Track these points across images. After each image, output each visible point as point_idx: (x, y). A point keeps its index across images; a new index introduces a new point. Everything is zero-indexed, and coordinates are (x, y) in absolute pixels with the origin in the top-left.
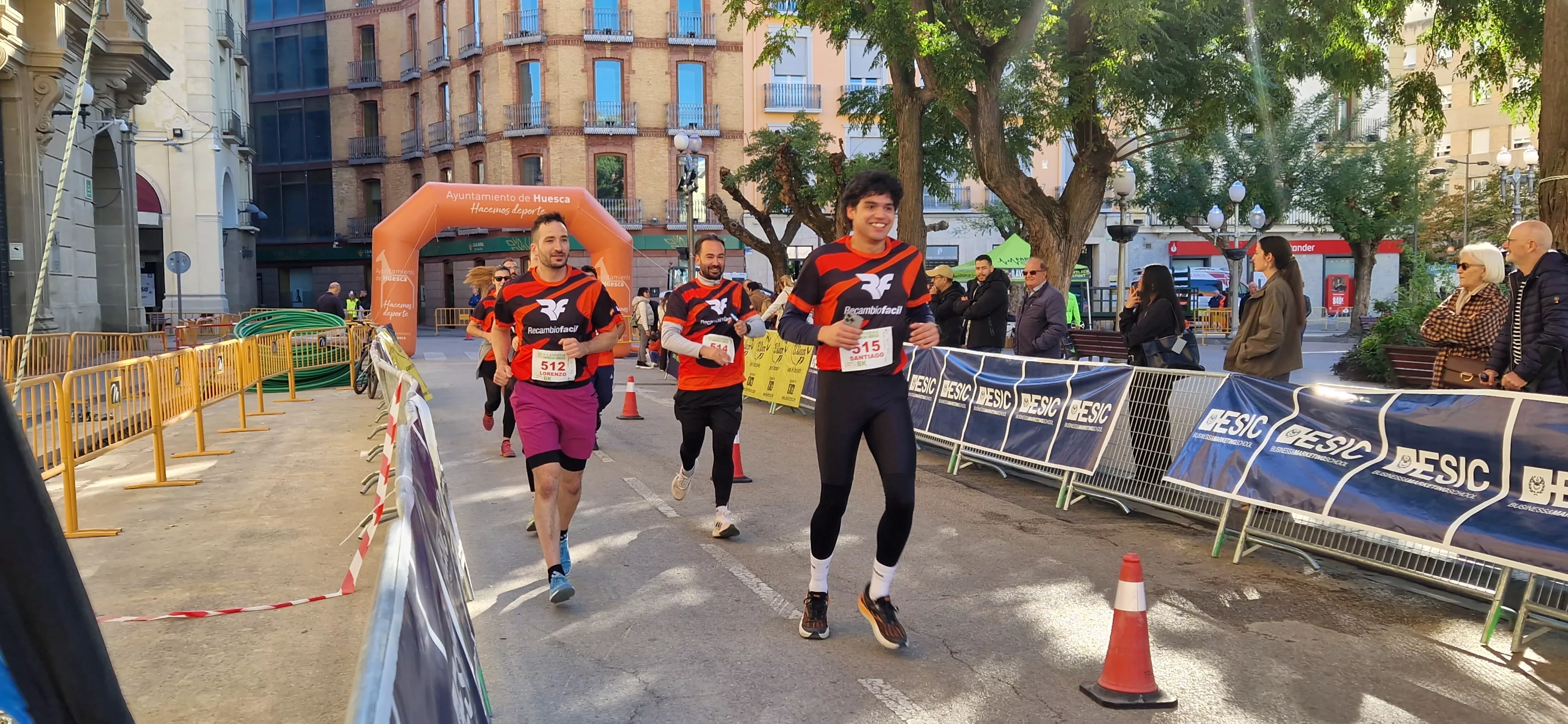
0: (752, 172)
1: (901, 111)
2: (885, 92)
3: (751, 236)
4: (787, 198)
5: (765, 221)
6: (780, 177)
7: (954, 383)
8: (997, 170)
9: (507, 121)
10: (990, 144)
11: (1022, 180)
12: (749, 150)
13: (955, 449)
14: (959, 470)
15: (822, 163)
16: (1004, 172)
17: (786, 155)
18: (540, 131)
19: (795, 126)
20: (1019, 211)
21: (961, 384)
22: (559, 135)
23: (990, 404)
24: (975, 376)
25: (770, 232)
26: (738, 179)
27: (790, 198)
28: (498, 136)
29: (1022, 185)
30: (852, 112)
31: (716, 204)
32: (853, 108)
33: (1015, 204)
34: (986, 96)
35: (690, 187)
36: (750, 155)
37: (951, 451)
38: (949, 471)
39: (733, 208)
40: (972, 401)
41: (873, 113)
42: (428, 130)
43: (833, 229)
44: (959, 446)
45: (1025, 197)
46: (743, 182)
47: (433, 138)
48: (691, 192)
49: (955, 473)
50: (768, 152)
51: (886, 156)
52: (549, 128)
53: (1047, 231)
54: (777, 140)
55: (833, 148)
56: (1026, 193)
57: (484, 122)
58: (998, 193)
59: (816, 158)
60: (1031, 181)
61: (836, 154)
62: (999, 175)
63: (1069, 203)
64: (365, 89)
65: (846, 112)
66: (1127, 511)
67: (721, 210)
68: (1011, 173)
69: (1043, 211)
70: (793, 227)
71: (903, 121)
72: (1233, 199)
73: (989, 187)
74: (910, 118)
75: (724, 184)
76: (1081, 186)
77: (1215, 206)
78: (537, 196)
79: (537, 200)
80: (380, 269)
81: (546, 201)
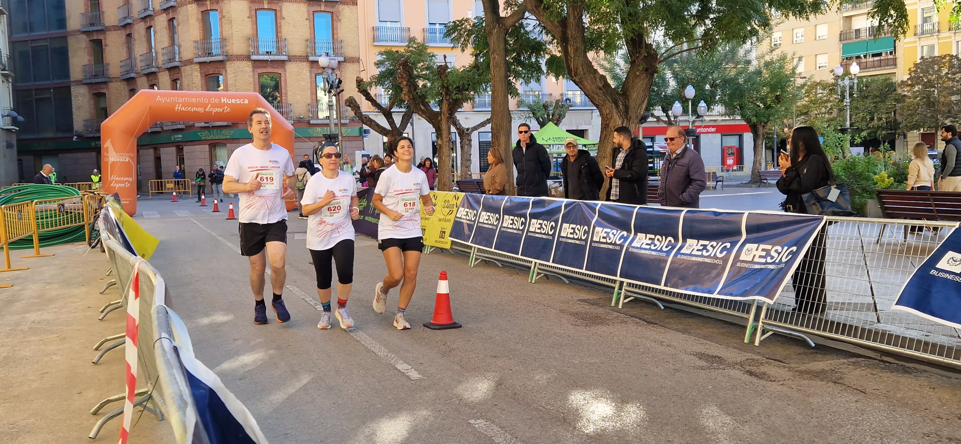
0: (380, 80)
1: (491, 34)
2: (476, 21)
3: (378, 125)
4: (407, 97)
5: (388, 115)
6: (402, 82)
7: (607, 230)
8: (580, 69)
9: (196, 52)
10: (576, 50)
11: (597, 77)
12: (377, 64)
13: (617, 286)
14: (624, 304)
15: (432, 72)
16: (585, 70)
17: (406, 67)
18: (220, 58)
19: (409, 48)
20: (595, 99)
22: (234, 60)
23: (648, 247)
25: (391, 122)
26: (370, 84)
27: (409, 97)
28: (190, 62)
29: (598, 80)
30: (453, 36)
31: (352, 103)
32: (454, 32)
33: (592, 94)
34: (574, 13)
35: (338, 90)
36: (377, 68)
37: (614, 288)
38: (613, 304)
39: (365, 106)
41: (469, 35)
42: (139, 58)
43: (440, 118)
44: (621, 283)
45: (600, 89)
46: (374, 87)
47: (143, 64)
48: (339, 93)
49: (620, 306)
50: (391, 66)
51: (476, 66)
52: (226, 56)
53: (615, 114)
54: (398, 57)
55: (439, 61)
56: (601, 85)
57: (180, 53)
58: (581, 86)
59: (427, 69)
60: (603, 78)
61: (441, 66)
62: (582, 72)
63: (628, 93)
64: (93, 31)
65: (449, 35)
66: (813, 345)
67: (356, 107)
68: (590, 72)
69: (612, 99)
70: (407, 119)
71: (493, 40)
72: (687, 97)
73: (574, 81)
74: (498, 38)
75: (359, 89)
76: (637, 80)
77: (677, 102)
78: (224, 99)
79: (224, 101)
80: (107, 152)
81: (230, 102)
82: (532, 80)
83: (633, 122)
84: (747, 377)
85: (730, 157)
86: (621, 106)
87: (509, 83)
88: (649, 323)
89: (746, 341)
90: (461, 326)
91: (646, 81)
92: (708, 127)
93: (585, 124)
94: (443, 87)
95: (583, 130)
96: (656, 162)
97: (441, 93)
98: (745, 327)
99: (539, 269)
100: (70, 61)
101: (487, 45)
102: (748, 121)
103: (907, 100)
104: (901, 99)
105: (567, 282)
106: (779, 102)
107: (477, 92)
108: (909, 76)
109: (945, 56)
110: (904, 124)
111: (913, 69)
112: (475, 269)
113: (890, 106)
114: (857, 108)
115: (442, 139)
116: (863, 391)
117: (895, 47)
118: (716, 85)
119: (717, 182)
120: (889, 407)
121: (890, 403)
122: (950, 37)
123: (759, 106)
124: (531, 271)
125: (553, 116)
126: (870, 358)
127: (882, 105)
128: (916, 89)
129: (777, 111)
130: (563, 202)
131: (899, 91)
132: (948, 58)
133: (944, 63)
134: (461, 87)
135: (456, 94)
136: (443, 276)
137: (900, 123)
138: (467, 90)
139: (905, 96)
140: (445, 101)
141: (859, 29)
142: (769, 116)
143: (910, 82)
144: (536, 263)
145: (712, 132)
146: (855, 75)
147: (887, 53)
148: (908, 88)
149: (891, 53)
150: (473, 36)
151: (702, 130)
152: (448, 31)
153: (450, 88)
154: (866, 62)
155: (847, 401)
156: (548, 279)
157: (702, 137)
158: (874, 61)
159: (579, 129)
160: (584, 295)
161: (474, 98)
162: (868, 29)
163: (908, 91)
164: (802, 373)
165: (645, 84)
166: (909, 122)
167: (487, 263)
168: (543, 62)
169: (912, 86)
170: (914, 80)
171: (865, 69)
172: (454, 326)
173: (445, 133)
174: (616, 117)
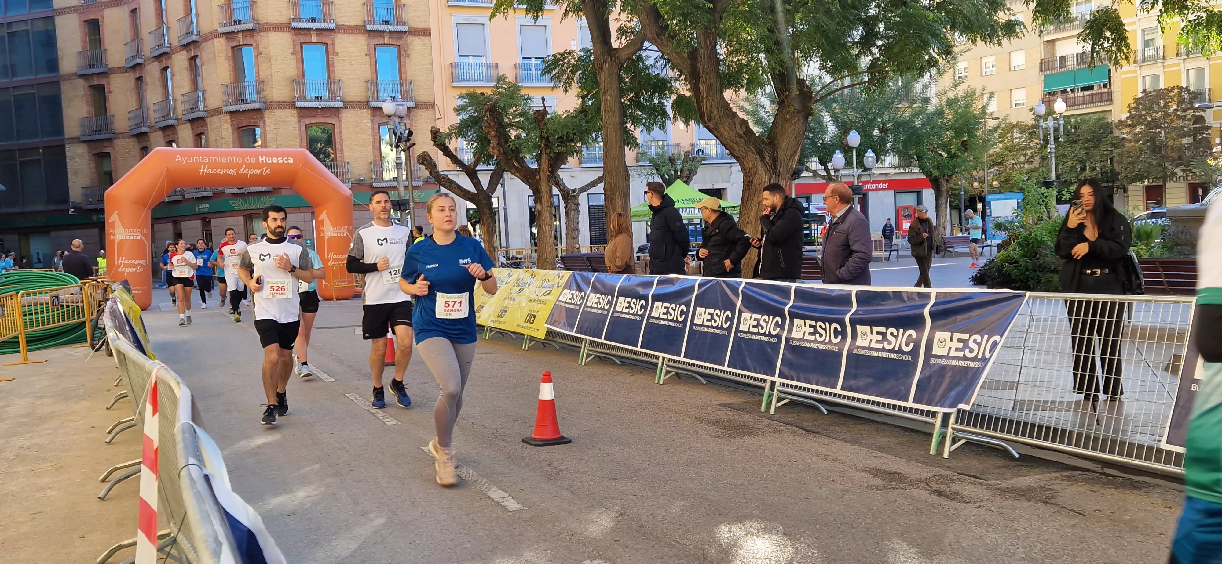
0: (461, 130)
1: (602, 69)
2: (582, 54)
3: (459, 187)
4: (496, 151)
5: (472, 174)
6: (489, 133)
7: (758, 316)
8: (715, 112)
9: (226, 98)
10: (710, 88)
11: (737, 122)
12: (458, 111)
13: (768, 386)
14: (776, 408)
15: (528, 119)
16: (722, 114)
17: (494, 113)
18: (256, 106)
19: (497, 89)
20: (735, 150)
21: (766, 317)
22: (274, 108)
23: (812, 338)
24: (787, 309)
25: (476, 183)
26: (449, 136)
27: (499, 151)
28: (218, 111)
29: (738, 125)
30: (554, 73)
31: (426, 160)
32: (554, 69)
33: (731, 144)
34: (706, 42)
35: (408, 144)
36: (458, 115)
37: (764, 388)
39: (443, 164)
40: (784, 335)
41: (573, 72)
42: (152, 108)
43: (538, 177)
44: (773, 383)
45: (741, 137)
46: (454, 139)
47: (158, 115)
48: (409, 148)
50: (474, 112)
51: (583, 111)
52: (264, 103)
53: (760, 168)
54: (483, 100)
55: (536, 105)
56: (741, 133)
57: (204, 100)
58: (716, 133)
59: (521, 115)
60: (744, 122)
61: (539, 111)
62: (717, 117)
63: (776, 141)
64: (93, 74)
65: (549, 72)
66: (1017, 456)
67: (431, 165)
68: (728, 115)
69: (756, 149)
70: (496, 178)
71: (604, 78)
72: (851, 145)
73: (708, 128)
74: (610, 75)
75: (435, 142)
76: (787, 125)
77: (838, 151)
78: (262, 157)
79: (262, 161)
80: (113, 228)
81: (270, 162)
82: (655, 127)
83: (783, 179)
84: (934, 498)
85: (906, 219)
86: (768, 159)
87: (626, 131)
88: (809, 431)
89: (932, 452)
90: (570, 442)
91: (799, 125)
92: (878, 182)
93: (723, 182)
94: (542, 137)
95: (720, 189)
96: (813, 228)
97: (540, 146)
98: (931, 435)
99: (668, 366)
100: (64, 113)
101: (596, 83)
102: (928, 174)
103: (1127, 145)
104: (1119, 143)
105: (705, 382)
106: (967, 149)
107: (585, 143)
108: (1128, 115)
109: (1173, 88)
110: (1123, 175)
111: (1133, 106)
112: (586, 367)
113: (1105, 152)
114: (1064, 155)
115: (541, 203)
116: (1081, 512)
117: (1110, 78)
118: (887, 130)
119: (891, 251)
120: (1115, 532)
121: (1115, 527)
122: (1179, 64)
123: (941, 155)
124: (659, 369)
125: (681, 172)
126: (1089, 470)
127: (1095, 152)
128: (1138, 130)
129: (964, 161)
130: (696, 280)
131: (1117, 133)
132: (1176, 91)
133: (1171, 97)
134: (565, 138)
135: (558, 146)
136: (547, 378)
137: (1118, 174)
138: (572, 141)
139: (1123, 139)
140: (544, 156)
141: (1065, 57)
142: (954, 167)
143: (1129, 122)
144: (664, 358)
145: (883, 189)
146: (1060, 114)
147: (1100, 86)
148: (1128, 130)
149: (1105, 86)
150: (579, 72)
151: (870, 186)
152: (547, 67)
153: (551, 138)
154: (1075, 98)
155: (1061, 526)
156: (679, 378)
157: (871, 195)
158: (1084, 96)
159: (716, 187)
160: (726, 399)
161: (581, 151)
162: (1075, 55)
163: (1128, 133)
164: (1003, 491)
165: (797, 129)
166: (1130, 172)
167: (602, 360)
168: (668, 104)
169: (1133, 126)
170: (1135, 119)
171: (1071, 106)
172: (562, 441)
173: (545, 196)
174: (761, 171)
